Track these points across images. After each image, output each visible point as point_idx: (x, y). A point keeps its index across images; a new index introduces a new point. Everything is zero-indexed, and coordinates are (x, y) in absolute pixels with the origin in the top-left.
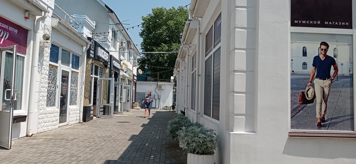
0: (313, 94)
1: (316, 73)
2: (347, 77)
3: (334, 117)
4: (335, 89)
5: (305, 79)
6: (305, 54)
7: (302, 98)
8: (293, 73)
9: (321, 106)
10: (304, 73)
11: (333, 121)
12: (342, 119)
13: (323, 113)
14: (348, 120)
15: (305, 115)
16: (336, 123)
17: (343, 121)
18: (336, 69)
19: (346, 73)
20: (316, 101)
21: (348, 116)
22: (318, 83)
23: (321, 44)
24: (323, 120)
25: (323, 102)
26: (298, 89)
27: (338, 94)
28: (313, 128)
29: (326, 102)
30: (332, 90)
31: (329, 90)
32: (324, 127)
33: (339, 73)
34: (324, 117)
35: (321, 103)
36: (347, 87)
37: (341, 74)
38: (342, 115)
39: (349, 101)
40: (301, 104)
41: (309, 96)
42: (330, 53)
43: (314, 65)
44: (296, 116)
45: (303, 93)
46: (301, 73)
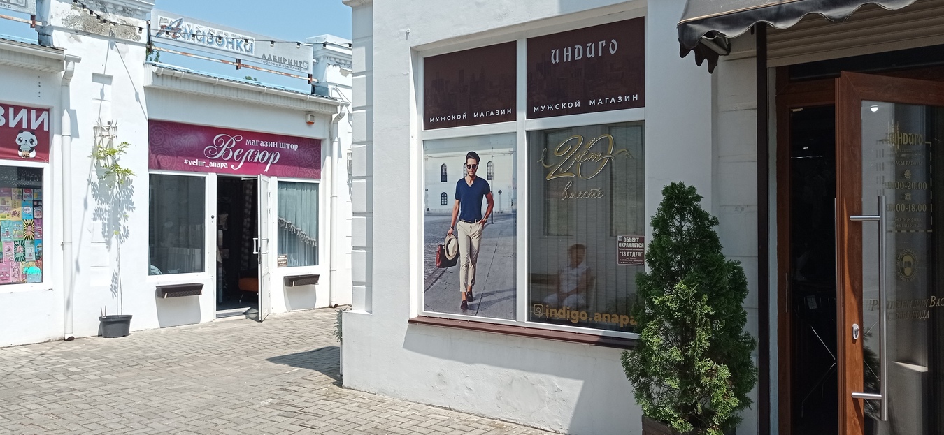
0: (456, 250)
1: (460, 211)
2: (508, 216)
3: (486, 291)
4: (488, 239)
5: (444, 222)
6: (444, 178)
7: (440, 256)
8: (428, 213)
9: (467, 270)
10: (444, 212)
11: (485, 299)
12: (499, 296)
13: (470, 284)
14: (508, 298)
15: (444, 287)
16: (489, 303)
17: (500, 300)
18: (490, 202)
19: (506, 208)
20: (460, 262)
21: (507, 290)
22: (464, 228)
23: (468, 157)
24: (469, 297)
25: (470, 264)
26: (435, 240)
27: (493, 248)
28: (455, 311)
29: (474, 264)
30: (484, 241)
31: (480, 241)
32: (471, 309)
33: (496, 209)
34: (470, 292)
35: (467, 266)
36: (508, 235)
37: (498, 211)
38: (498, 290)
39: (510, 262)
40: (439, 267)
41: (450, 254)
42: (481, 173)
43: (457, 196)
44: (432, 289)
45: (442, 246)
46: (438, 211)
